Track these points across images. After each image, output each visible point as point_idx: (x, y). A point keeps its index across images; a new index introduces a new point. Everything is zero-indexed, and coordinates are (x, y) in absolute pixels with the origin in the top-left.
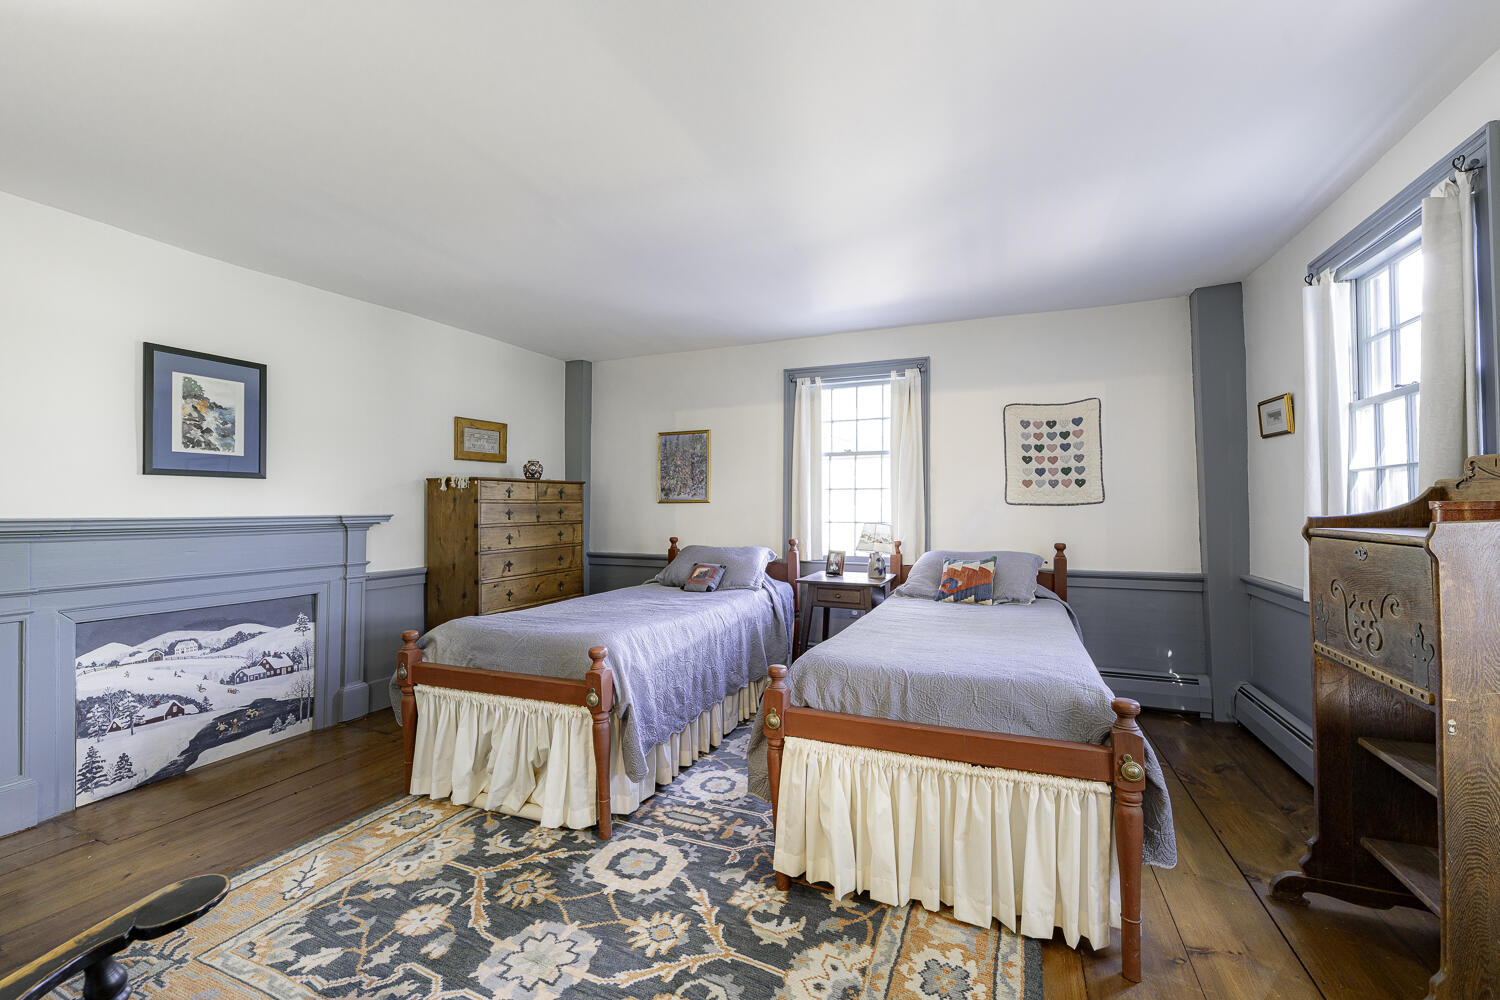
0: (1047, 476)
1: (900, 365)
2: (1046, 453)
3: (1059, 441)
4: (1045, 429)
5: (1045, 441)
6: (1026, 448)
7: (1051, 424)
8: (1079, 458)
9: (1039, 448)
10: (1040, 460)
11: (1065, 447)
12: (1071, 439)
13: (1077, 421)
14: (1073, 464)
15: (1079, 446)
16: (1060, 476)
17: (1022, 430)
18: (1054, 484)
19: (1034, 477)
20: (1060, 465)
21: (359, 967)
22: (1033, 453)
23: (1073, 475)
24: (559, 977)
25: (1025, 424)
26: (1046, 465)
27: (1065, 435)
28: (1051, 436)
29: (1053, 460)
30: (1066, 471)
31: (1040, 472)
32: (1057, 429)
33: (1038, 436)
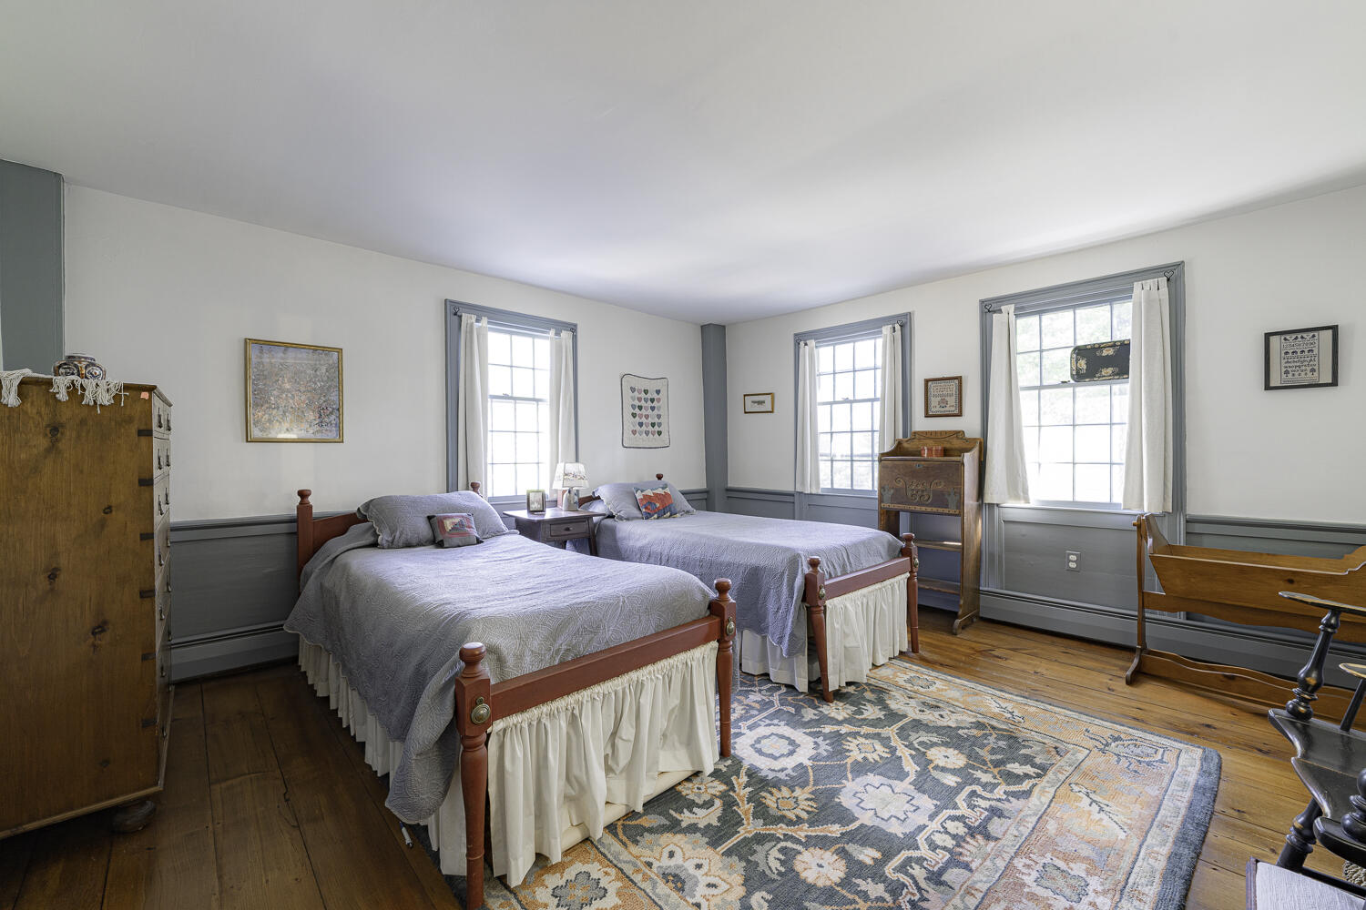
0: (644, 428)
1: (559, 326)
2: (643, 411)
3: (649, 404)
4: (643, 395)
5: (643, 403)
6: (634, 407)
7: (646, 392)
8: (659, 417)
9: (640, 408)
10: (641, 416)
11: (653, 408)
12: (655, 404)
13: (658, 392)
14: (656, 420)
15: (659, 409)
16: (650, 428)
17: (631, 394)
18: (647, 433)
19: (638, 428)
20: (650, 420)
21: (890, 904)
22: (637, 411)
23: (656, 428)
24: (893, 791)
25: (633, 390)
26: (644, 420)
27: (652, 400)
28: (646, 400)
29: (647, 417)
30: (653, 425)
31: (641, 424)
32: (649, 396)
33: (639, 399)
